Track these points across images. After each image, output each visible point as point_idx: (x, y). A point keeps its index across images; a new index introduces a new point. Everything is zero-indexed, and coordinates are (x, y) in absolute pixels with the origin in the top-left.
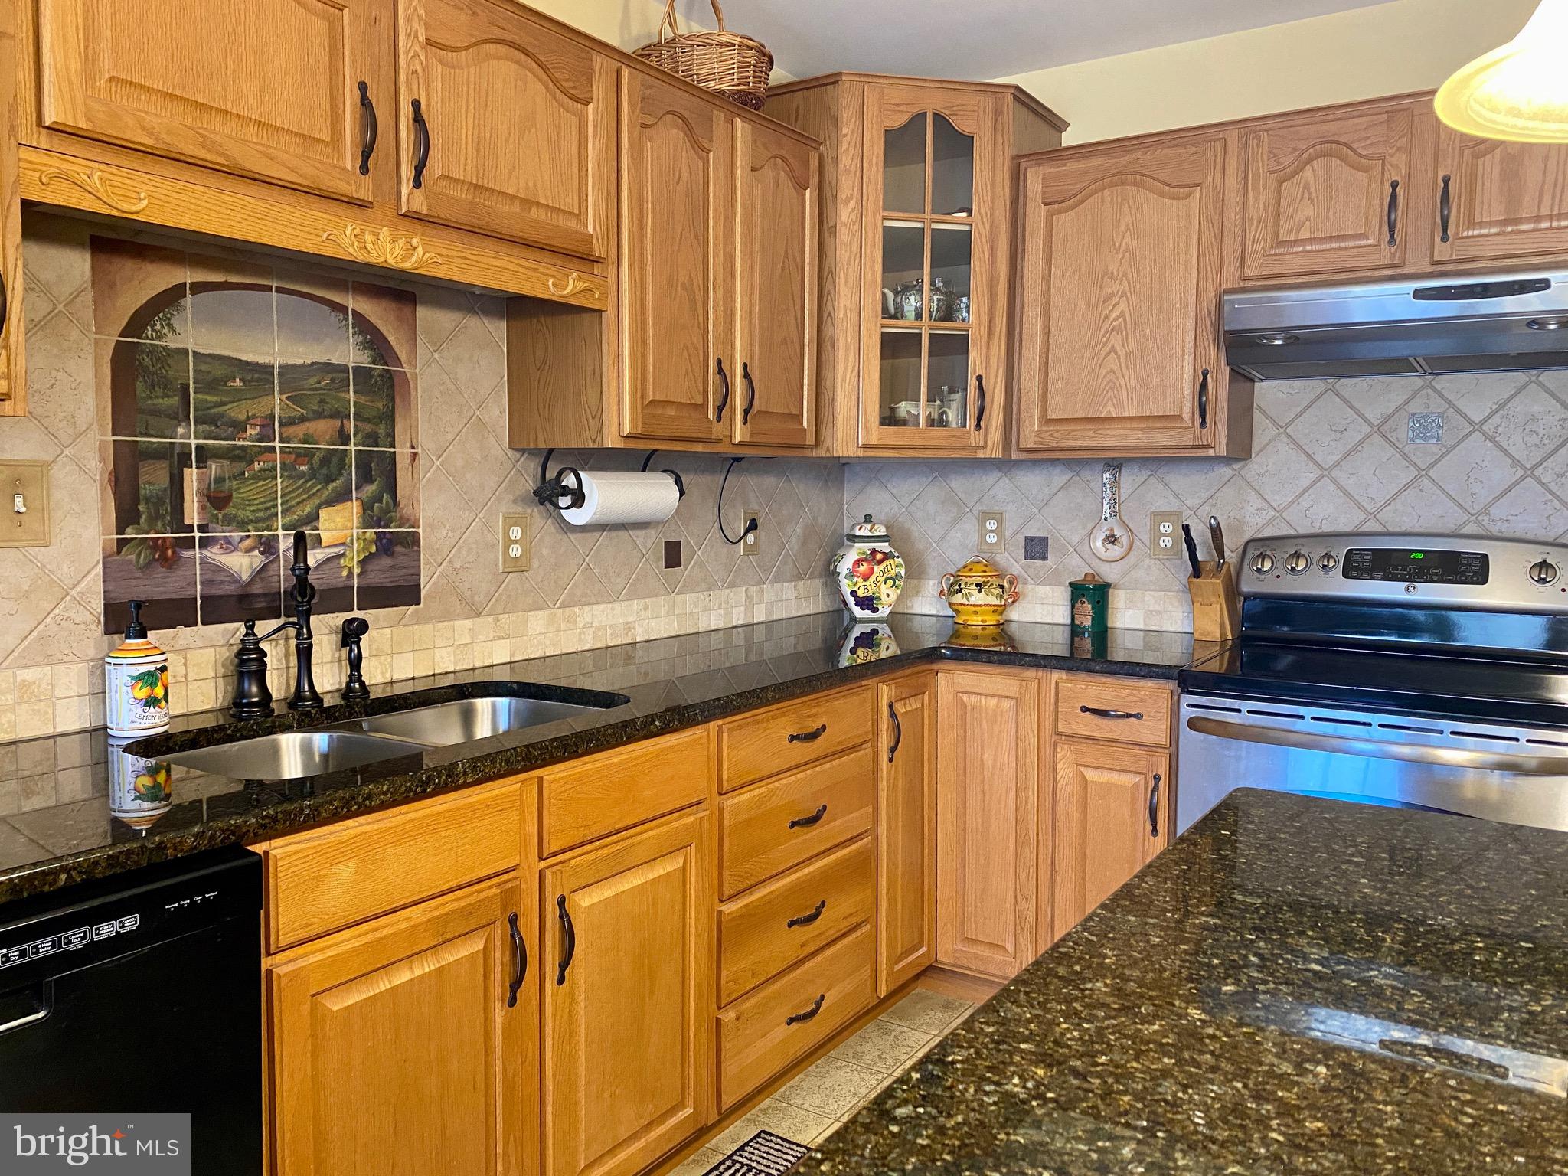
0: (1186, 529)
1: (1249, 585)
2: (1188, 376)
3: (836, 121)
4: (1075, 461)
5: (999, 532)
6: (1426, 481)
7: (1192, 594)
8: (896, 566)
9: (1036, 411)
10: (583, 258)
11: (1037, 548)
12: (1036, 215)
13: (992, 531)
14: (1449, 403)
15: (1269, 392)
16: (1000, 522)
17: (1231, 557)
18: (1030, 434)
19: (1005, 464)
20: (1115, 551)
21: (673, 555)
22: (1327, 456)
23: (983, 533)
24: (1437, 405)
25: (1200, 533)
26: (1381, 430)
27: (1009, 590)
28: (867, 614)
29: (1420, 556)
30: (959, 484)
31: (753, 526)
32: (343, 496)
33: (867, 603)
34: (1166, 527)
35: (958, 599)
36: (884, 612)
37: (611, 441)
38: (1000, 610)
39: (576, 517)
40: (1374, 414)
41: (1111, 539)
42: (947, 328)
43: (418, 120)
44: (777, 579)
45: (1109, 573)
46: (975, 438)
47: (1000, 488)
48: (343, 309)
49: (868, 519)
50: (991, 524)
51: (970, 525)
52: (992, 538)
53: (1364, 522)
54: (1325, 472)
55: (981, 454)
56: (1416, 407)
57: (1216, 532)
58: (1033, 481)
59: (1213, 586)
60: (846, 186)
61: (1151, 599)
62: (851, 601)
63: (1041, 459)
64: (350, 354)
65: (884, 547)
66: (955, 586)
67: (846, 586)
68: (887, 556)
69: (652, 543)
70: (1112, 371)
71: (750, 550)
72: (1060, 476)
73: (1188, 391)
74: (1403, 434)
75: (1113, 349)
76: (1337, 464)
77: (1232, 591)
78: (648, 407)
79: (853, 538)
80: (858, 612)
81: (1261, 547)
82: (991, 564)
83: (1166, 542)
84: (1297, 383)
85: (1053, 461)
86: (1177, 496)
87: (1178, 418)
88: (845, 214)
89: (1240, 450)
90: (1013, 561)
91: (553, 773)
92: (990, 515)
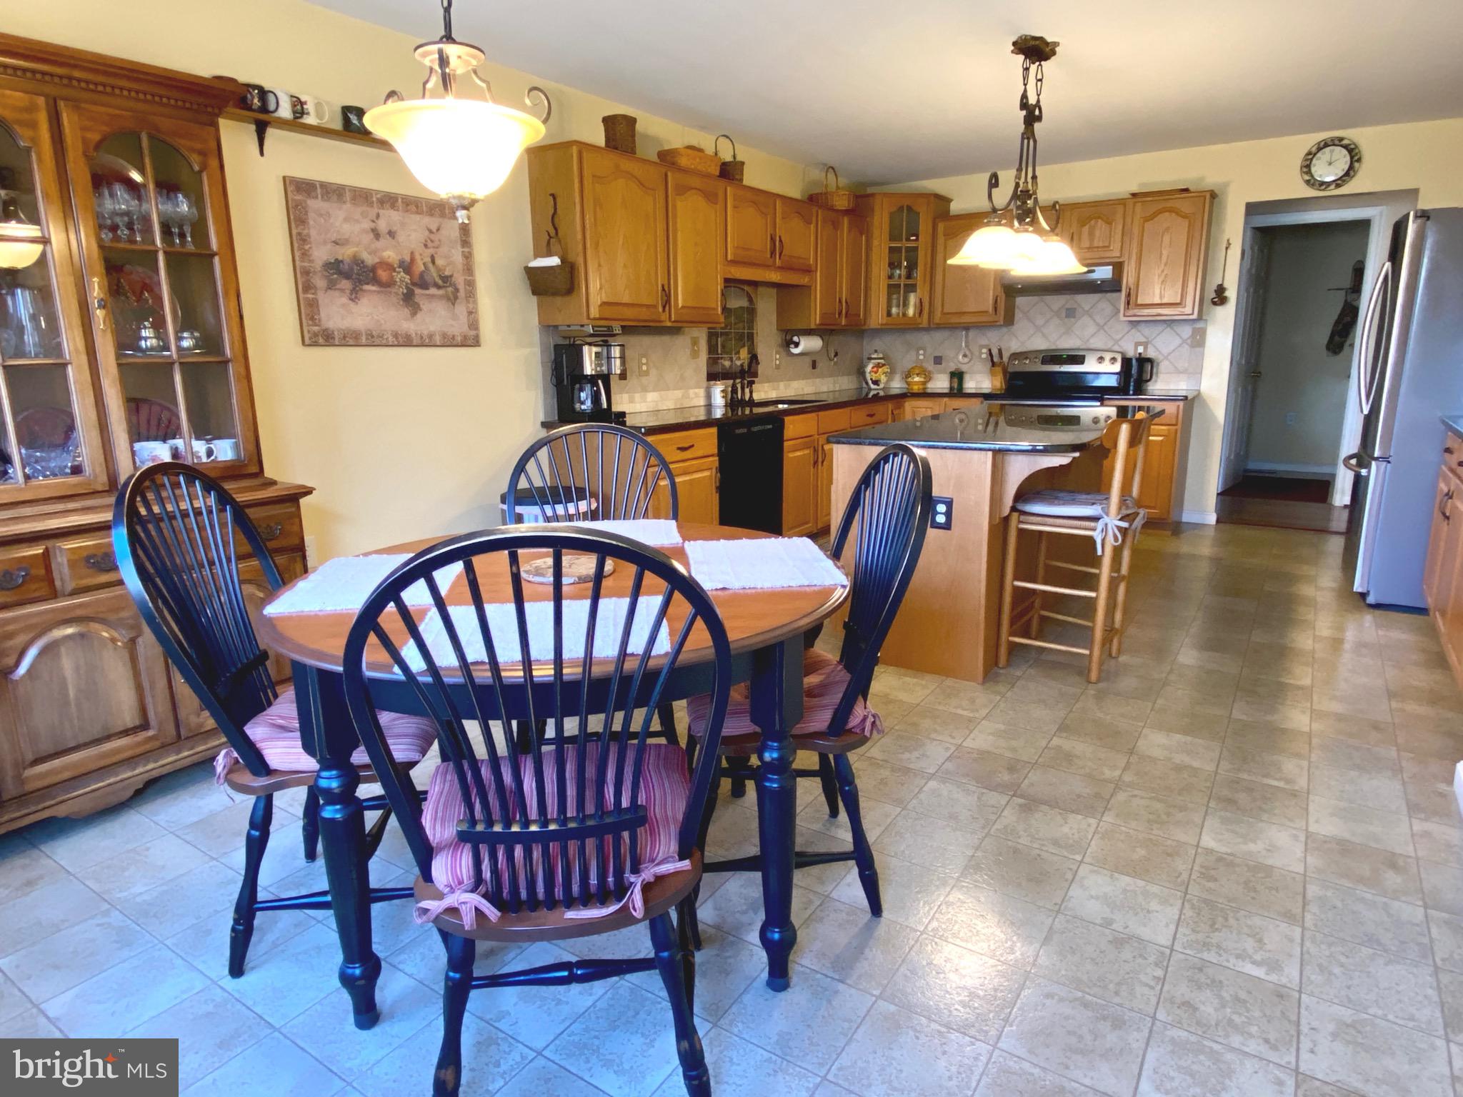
0: (990, 350)
1: (1011, 370)
2: (991, 298)
3: (873, 210)
4: (953, 327)
5: (924, 355)
6: (1070, 331)
7: (993, 374)
8: (886, 369)
9: (940, 309)
10: (808, 271)
11: (938, 360)
12: (941, 239)
13: (921, 355)
14: (1079, 304)
15: (1020, 301)
16: (925, 350)
17: (1005, 359)
18: (938, 317)
19: (927, 329)
20: (966, 360)
21: (814, 365)
22: (1039, 323)
23: (918, 354)
24: (1075, 305)
25: (995, 352)
26: (1057, 314)
27: (928, 377)
28: (876, 387)
29: (1065, 356)
30: (910, 337)
31: (836, 355)
32: (744, 346)
33: (876, 382)
34: (984, 350)
35: (910, 379)
36: (882, 386)
37: (813, 326)
38: (924, 383)
39: (796, 351)
40: (1055, 308)
41: (965, 356)
42: (910, 282)
43: (781, 241)
44: (843, 375)
45: (964, 368)
46: (919, 320)
47: (925, 338)
48: (743, 290)
49: (876, 351)
50: (921, 352)
51: (913, 353)
52: (921, 357)
53: (1049, 346)
54: (1038, 329)
55: (919, 326)
56: (1068, 306)
57: (1000, 351)
58: (938, 336)
59: (998, 369)
60: (876, 232)
61: (979, 377)
62: (870, 382)
63: (939, 327)
64: (744, 303)
65: (882, 361)
66: (908, 375)
67: (868, 377)
68: (884, 365)
69: (808, 360)
71: (835, 363)
72: (946, 333)
73: (991, 302)
74: (1064, 314)
76: (1042, 326)
77: (1005, 371)
78: (823, 315)
79: (870, 359)
80: (873, 386)
81: (1015, 356)
82: (921, 367)
83: (984, 356)
84: (1030, 298)
85: (945, 328)
86: (988, 339)
87: (986, 312)
88: (876, 243)
89: (1009, 320)
90: (930, 366)
91: (821, 413)
92: (921, 348)
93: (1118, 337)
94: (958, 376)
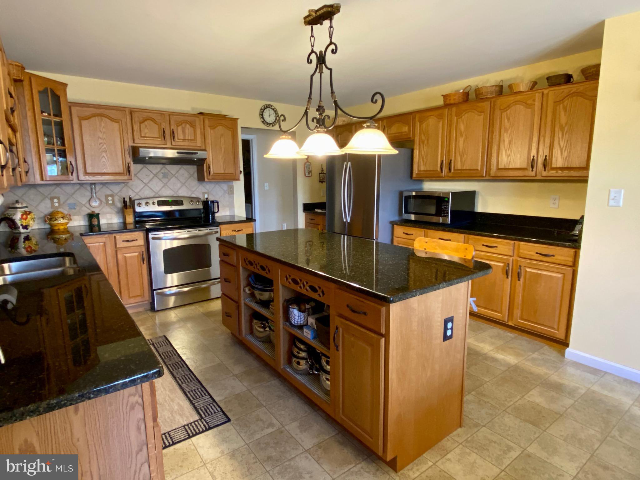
5: (59, 202)
6: (166, 186)
7: (121, 213)
8: (32, 215)
9: (83, 170)
11: (73, 206)
13: (56, 202)
14: (169, 171)
16: (59, 200)
18: (82, 176)
22: (146, 181)
23: (53, 203)
24: (166, 171)
26: (156, 176)
28: (26, 230)
29: (171, 201)
33: (25, 227)
34: (110, 199)
35: (51, 222)
36: (30, 229)
38: (66, 224)
40: (154, 172)
41: (95, 202)
42: (60, 148)
45: (97, 211)
46: (71, 178)
47: (57, 190)
50: (56, 200)
51: (48, 202)
52: (56, 205)
53: (155, 195)
54: (146, 184)
55: (72, 182)
58: (68, 188)
59: (130, 211)
61: (108, 216)
66: (50, 219)
68: (30, 212)
70: (104, 162)
74: (161, 176)
75: (104, 156)
76: (148, 183)
77: (134, 211)
81: (138, 201)
83: (110, 202)
86: (111, 191)
87: (122, 173)
88: (30, 113)
92: (55, 198)
93: (194, 189)
94: (92, 217)
